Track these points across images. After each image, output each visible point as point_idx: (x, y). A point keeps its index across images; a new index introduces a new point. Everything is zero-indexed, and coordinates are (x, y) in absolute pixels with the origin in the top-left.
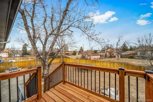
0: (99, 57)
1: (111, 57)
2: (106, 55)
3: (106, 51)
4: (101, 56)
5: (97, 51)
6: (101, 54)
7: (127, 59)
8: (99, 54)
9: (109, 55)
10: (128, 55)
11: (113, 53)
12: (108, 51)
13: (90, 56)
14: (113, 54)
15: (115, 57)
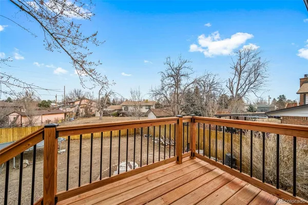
0: (62, 116)
1: (88, 115)
2: (77, 113)
3: (78, 103)
4: (65, 114)
5: (50, 102)
6: (67, 111)
7: (111, 117)
8: (61, 109)
9: (84, 113)
10: (113, 111)
11: (91, 108)
12: (82, 103)
13: (30, 116)
14: (91, 111)
15: (94, 115)
